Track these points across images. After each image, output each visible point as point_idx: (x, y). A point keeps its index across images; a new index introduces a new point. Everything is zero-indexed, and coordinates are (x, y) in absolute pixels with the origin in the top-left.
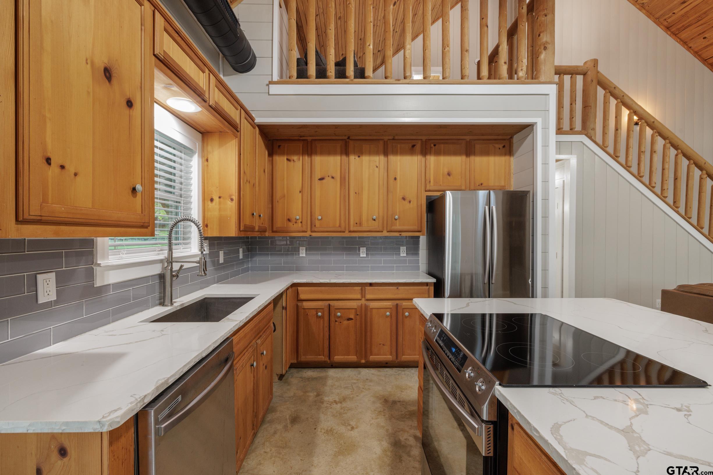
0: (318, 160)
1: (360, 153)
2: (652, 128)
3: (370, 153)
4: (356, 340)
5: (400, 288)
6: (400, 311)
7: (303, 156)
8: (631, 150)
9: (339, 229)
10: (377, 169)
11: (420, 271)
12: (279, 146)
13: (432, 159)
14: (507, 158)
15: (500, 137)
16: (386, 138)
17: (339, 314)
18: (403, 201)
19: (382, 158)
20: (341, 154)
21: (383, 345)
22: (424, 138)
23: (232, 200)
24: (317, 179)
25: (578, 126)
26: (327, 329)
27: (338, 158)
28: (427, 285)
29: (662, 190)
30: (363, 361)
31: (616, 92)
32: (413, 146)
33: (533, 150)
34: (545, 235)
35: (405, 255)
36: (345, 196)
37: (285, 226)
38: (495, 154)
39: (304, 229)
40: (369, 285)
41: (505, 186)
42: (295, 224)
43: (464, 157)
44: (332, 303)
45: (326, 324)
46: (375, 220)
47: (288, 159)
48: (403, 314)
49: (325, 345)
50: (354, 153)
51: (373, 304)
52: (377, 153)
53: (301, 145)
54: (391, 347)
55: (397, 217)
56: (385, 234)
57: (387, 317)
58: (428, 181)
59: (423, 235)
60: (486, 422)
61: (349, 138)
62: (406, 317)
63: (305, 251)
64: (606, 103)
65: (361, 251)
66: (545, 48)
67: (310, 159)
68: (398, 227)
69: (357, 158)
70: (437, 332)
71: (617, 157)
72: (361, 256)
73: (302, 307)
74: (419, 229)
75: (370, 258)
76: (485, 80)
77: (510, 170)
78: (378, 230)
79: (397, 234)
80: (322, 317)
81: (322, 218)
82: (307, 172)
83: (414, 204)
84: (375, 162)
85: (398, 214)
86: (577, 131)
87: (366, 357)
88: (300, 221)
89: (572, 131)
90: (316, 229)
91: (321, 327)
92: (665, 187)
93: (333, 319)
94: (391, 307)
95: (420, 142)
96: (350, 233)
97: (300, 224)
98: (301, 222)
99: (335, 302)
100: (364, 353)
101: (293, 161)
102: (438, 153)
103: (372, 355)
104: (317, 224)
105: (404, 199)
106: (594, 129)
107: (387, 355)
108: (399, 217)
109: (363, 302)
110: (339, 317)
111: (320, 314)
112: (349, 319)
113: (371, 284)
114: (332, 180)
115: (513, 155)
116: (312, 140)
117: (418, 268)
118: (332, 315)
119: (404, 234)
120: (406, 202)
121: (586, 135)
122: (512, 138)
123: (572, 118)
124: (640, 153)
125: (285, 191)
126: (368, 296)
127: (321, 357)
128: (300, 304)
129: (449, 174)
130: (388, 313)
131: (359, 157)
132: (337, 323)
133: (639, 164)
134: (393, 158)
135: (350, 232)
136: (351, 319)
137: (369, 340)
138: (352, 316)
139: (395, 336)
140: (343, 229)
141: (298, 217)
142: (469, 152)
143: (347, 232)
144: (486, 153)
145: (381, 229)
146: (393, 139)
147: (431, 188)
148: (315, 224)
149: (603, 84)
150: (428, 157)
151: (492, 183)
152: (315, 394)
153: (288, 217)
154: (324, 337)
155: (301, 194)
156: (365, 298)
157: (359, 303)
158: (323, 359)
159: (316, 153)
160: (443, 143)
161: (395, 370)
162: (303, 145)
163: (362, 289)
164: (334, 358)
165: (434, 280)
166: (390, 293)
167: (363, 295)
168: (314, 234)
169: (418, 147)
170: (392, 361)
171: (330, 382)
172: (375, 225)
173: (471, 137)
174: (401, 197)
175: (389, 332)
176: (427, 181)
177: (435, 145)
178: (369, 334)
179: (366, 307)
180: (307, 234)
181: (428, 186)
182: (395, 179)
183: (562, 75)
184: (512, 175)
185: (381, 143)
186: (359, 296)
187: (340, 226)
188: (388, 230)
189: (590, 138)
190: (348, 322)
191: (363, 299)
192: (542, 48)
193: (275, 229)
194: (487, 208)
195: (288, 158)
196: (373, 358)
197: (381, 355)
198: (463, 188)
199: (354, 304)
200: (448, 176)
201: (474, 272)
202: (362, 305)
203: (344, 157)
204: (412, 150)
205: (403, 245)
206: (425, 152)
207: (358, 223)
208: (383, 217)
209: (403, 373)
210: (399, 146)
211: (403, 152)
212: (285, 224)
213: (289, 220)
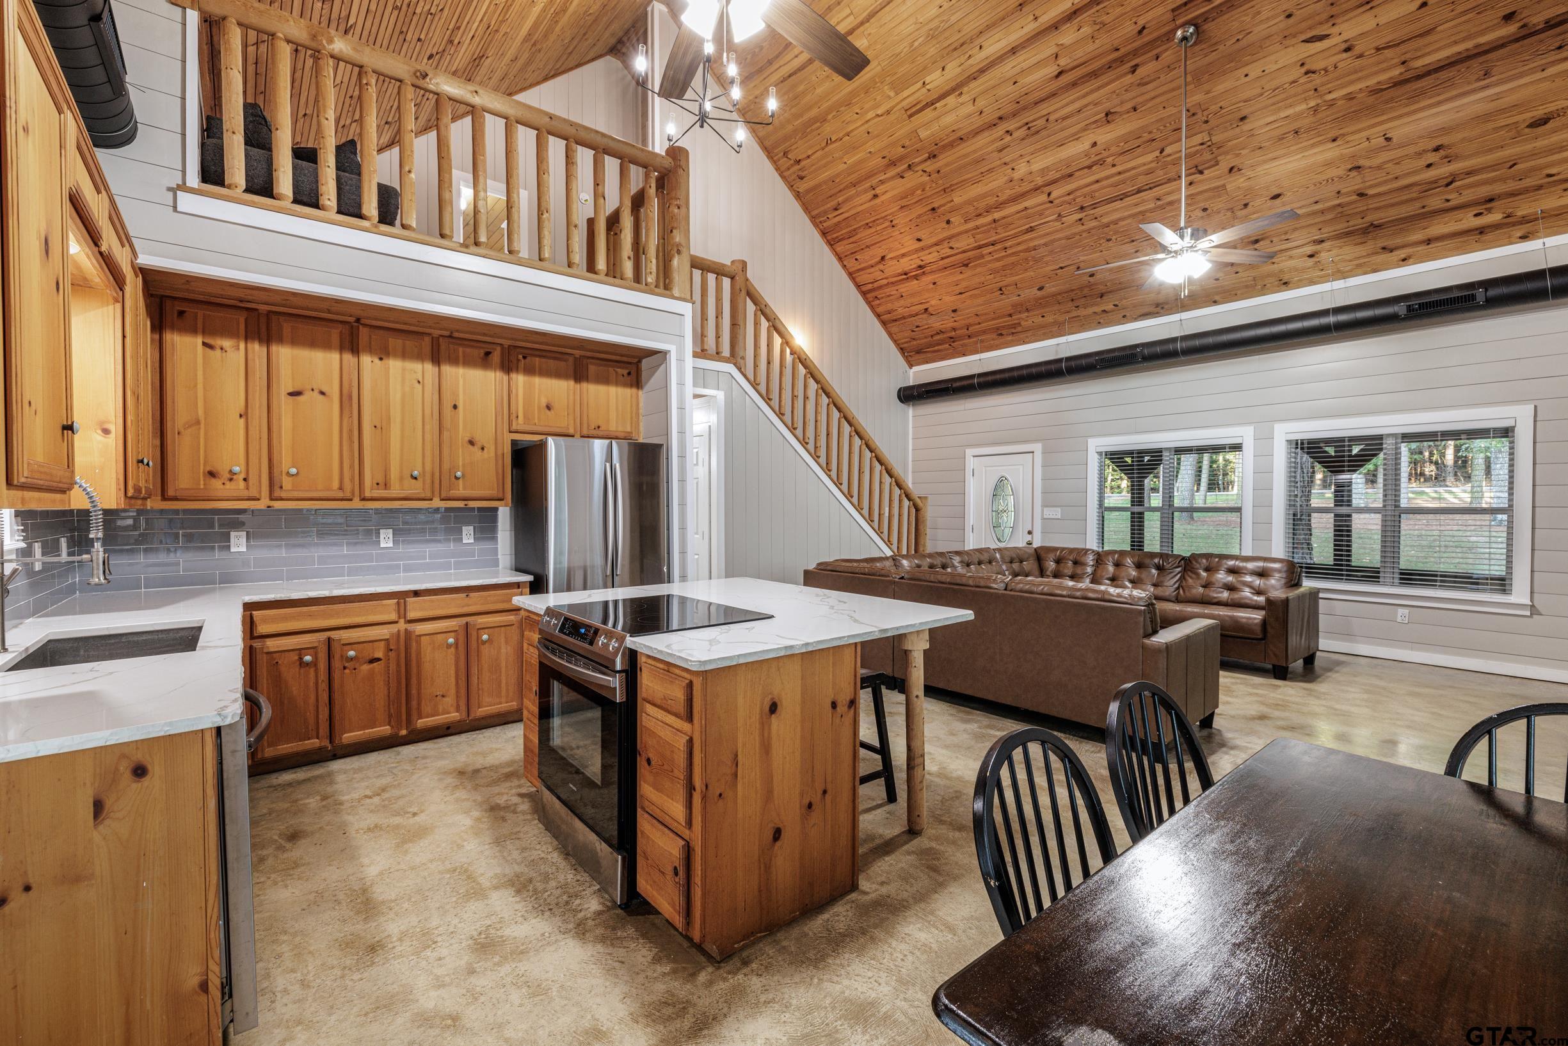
0: (284, 354)
1: (383, 353)
2: (806, 367)
3: (404, 355)
4: (389, 696)
5: (472, 595)
6: (474, 634)
7: (246, 343)
8: (783, 391)
9: (340, 495)
10: (419, 387)
11: (501, 566)
12: (181, 313)
13: (520, 379)
14: (634, 390)
15: (625, 359)
16: (436, 333)
17: (352, 653)
18: (470, 446)
19: (429, 367)
20: (341, 349)
21: (443, 696)
22: (506, 343)
23: (106, 432)
24: (283, 393)
25: (726, 352)
26: (323, 686)
27: (335, 356)
28: (519, 587)
29: (816, 447)
30: (404, 732)
31: (767, 311)
32: (488, 354)
33: (666, 387)
34: (683, 504)
35: (472, 541)
36: (351, 431)
37: (202, 487)
38: (617, 383)
39: (253, 492)
40: (412, 594)
41: (631, 433)
42: (228, 483)
43: (572, 383)
44: (334, 635)
45: (323, 676)
46: (416, 478)
47: (204, 344)
48: (478, 637)
49: (321, 716)
50: (370, 351)
51: (420, 628)
52: (419, 357)
53: (242, 321)
54: (457, 697)
55: (459, 474)
56: (437, 503)
57: (449, 646)
58: (514, 415)
59: (506, 505)
60: (619, 672)
61: (358, 320)
62: (484, 643)
63: (245, 540)
64: (757, 324)
65: (382, 536)
66: (679, 252)
67: (265, 349)
68: (461, 491)
69: (377, 361)
70: (557, 625)
71: (769, 399)
72: (383, 545)
73: (265, 651)
74: (500, 496)
75: (401, 549)
76: (602, 277)
77: (638, 409)
78: (423, 496)
79: (460, 504)
80: (314, 664)
81: (298, 473)
82: (258, 376)
83: (490, 452)
84: (415, 372)
85: (461, 469)
86: (724, 357)
87: (409, 721)
88: (242, 476)
89: (717, 356)
90: (283, 495)
91: (312, 684)
92: (818, 445)
93: (337, 664)
94: (457, 628)
95: (499, 349)
96: (363, 502)
97: (242, 484)
98: (245, 480)
99: (342, 632)
100: (404, 717)
101: (222, 349)
102: (530, 371)
103: (421, 718)
104: (287, 483)
105: (471, 443)
106: (743, 358)
107: (449, 713)
108: (463, 475)
109: (402, 625)
110: (352, 659)
111: (308, 658)
112: (373, 661)
113: (416, 593)
114: (322, 397)
115: (642, 388)
116: (269, 312)
117: (496, 563)
118: (337, 656)
119: (472, 504)
120: (475, 450)
121: (735, 364)
122: (640, 361)
123: (718, 337)
124: (794, 397)
125: (201, 412)
126: (412, 615)
127: (312, 741)
128: (257, 644)
129: (548, 408)
130: (451, 640)
131: (381, 359)
132: (347, 671)
133: (792, 412)
134: (448, 370)
135: (363, 499)
136: (379, 660)
137: (414, 692)
138: (379, 655)
139: (463, 678)
140: (348, 495)
141: (236, 469)
142: (579, 374)
143: (357, 499)
144: (604, 380)
145: (429, 495)
146: (450, 337)
147: (520, 428)
148: (281, 483)
149: (752, 295)
150: (514, 376)
151: (613, 427)
152: (318, 798)
153: (208, 468)
154: (317, 700)
155: (242, 421)
156: (405, 618)
157: (393, 629)
158: (318, 745)
159: (281, 340)
160: (540, 356)
161: (464, 736)
162: (246, 320)
163: (398, 603)
164: (341, 739)
165: (530, 578)
166: (454, 604)
167: (402, 611)
168: (278, 505)
169: (496, 356)
170: (459, 721)
171: (340, 778)
172: (415, 488)
173: (583, 353)
174: (467, 439)
175: (452, 672)
176: (511, 417)
177: (524, 358)
178: (414, 681)
179: (408, 633)
180: (261, 505)
181: (514, 423)
182: (455, 407)
183: (705, 272)
184: (641, 417)
185: (427, 339)
186: (393, 616)
187: (341, 488)
188: (443, 495)
189: (739, 369)
190: (372, 666)
191: (402, 621)
192: (675, 250)
193: (171, 492)
194: (608, 465)
195: (206, 341)
196: (421, 723)
197: (438, 715)
198: (571, 431)
199: (384, 632)
200: (547, 411)
201: (588, 564)
202: (399, 631)
203: (348, 357)
204: (485, 361)
205: (468, 524)
206: (508, 367)
207: (381, 481)
208: (433, 475)
209: (481, 736)
210: (461, 349)
211: (468, 362)
212: (202, 482)
213: (212, 474)
